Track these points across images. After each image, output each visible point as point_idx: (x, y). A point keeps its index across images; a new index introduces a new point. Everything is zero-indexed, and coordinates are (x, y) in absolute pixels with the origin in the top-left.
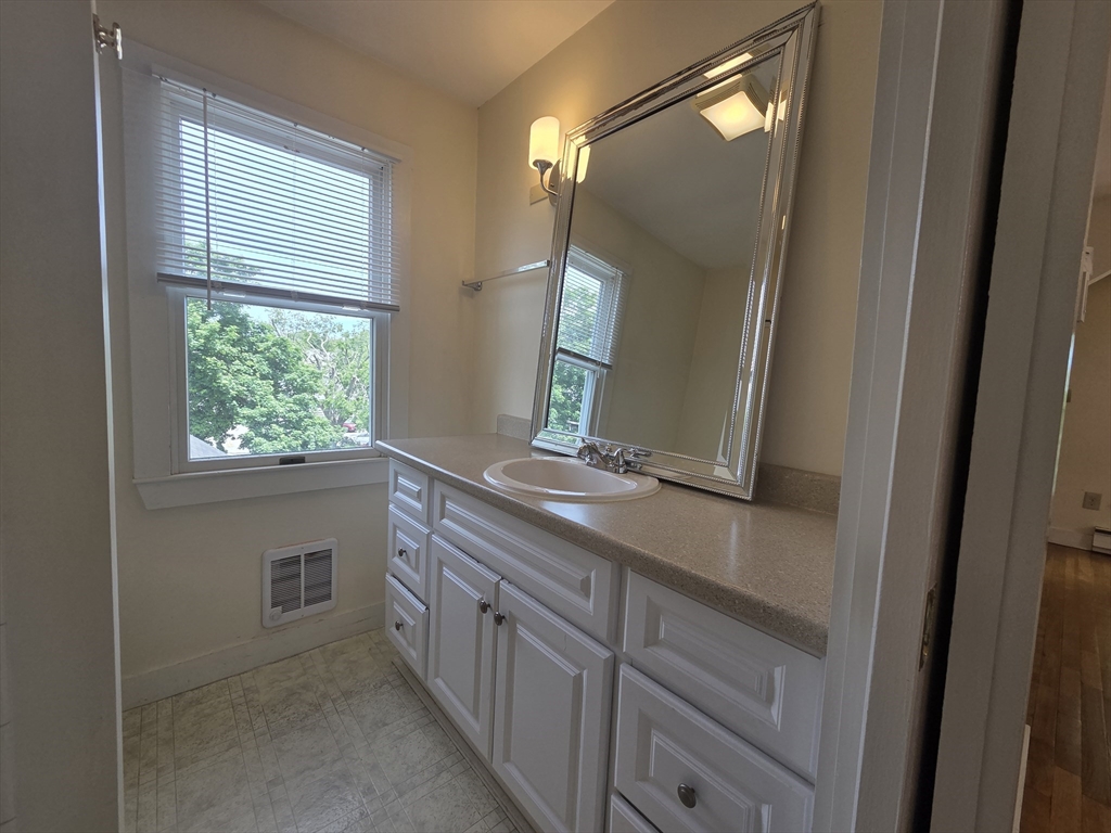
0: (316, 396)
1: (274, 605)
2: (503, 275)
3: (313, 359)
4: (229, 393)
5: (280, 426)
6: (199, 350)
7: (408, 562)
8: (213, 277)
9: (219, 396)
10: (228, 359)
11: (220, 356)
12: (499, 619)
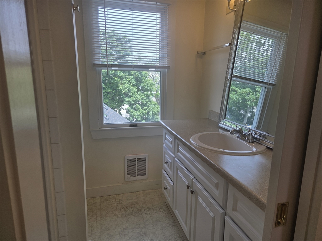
0: (153, 92)
1: (128, 174)
2: (217, 48)
3: (152, 76)
4: (122, 91)
5: (139, 105)
6: (112, 75)
7: (168, 166)
8: (109, 63)
9: (119, 92)
10: (121, 78)
11: (119, 77)
12: (192, 192)
